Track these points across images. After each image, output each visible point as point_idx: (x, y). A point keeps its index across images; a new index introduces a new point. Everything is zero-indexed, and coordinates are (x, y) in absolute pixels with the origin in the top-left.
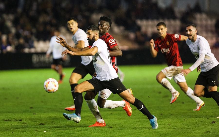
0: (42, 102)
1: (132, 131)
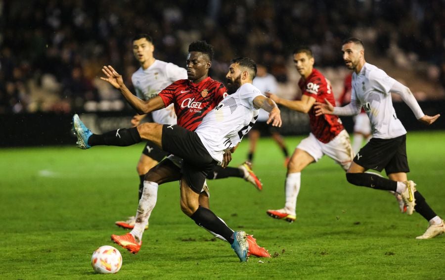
0: (256, 203)
1: (434, 261)
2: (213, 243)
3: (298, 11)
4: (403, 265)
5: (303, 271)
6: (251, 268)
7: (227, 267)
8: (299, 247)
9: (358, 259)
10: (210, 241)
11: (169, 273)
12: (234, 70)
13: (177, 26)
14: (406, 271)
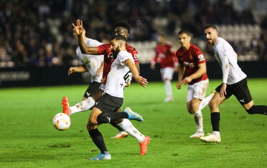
2: (69, 148)
3: (121, 7)
4: (184, 162)
5: (123, 165)
6: (92, 164)
7: (77, 163)
8: (121, 151)
9: (156, 158)
10: (66, 147)
11: (42, 166)
12: (114, 43)
13: (46, 16)
14: (185, 165)
